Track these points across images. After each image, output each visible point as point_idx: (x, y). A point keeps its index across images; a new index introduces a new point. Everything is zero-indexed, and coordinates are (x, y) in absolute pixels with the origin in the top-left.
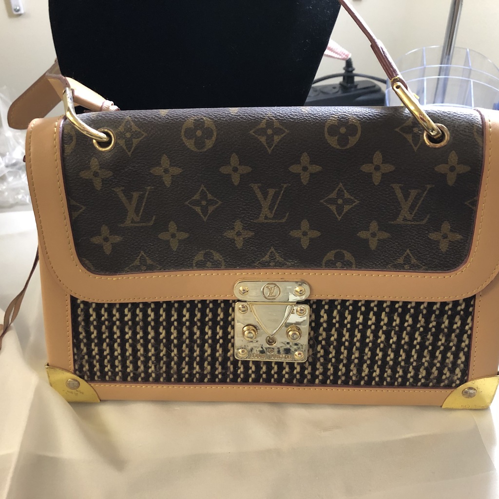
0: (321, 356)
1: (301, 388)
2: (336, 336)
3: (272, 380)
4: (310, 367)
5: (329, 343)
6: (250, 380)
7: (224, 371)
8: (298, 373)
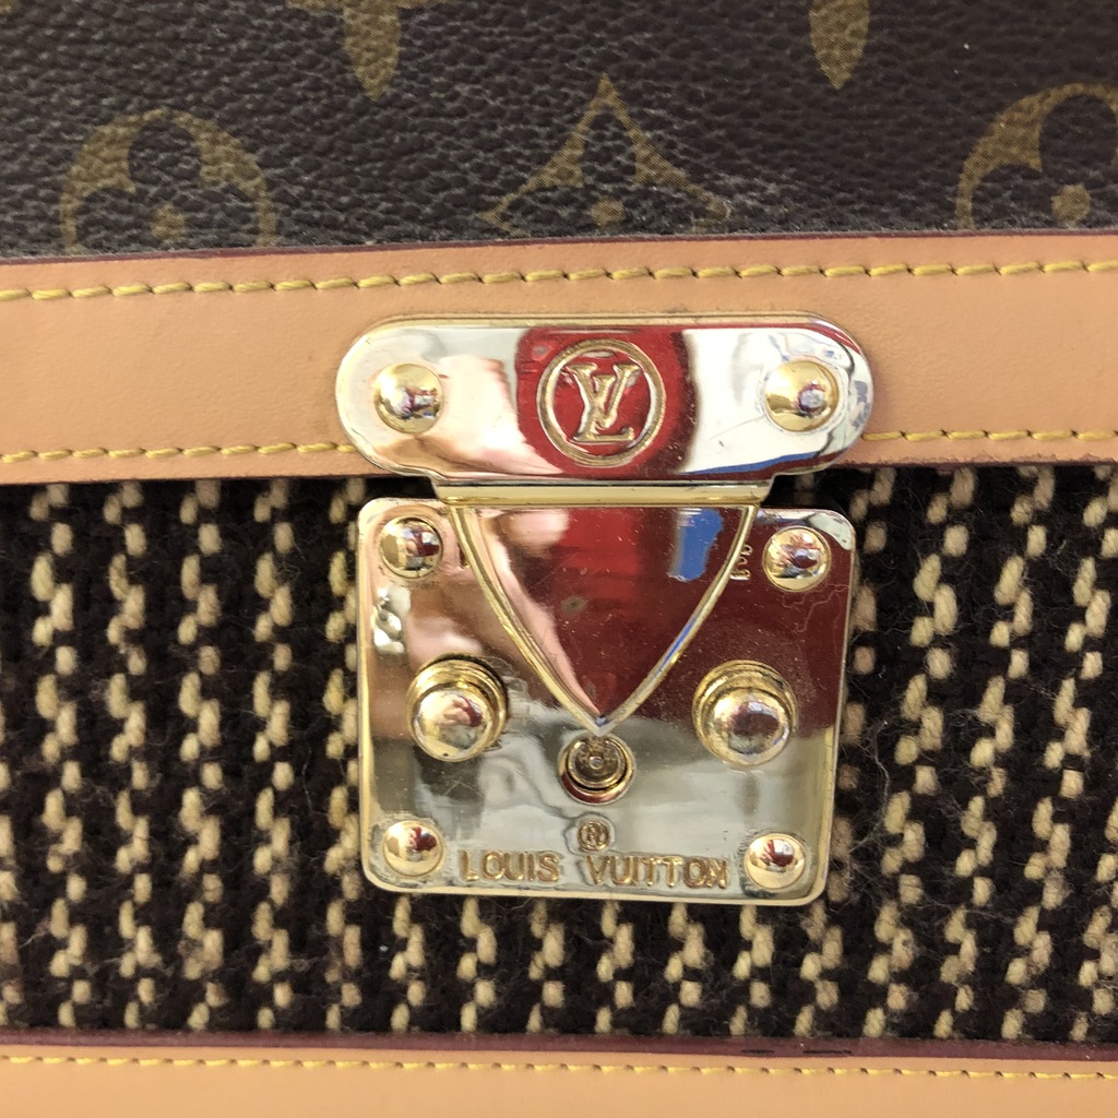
0: (908, 867)
1: (778, 1068)
2: (1005, 735)
3: (604, 1019)
4: (837, 933)
5: (959, 780)
6: (468, 1017)
7: (304, 964)
8: (758, 973)
